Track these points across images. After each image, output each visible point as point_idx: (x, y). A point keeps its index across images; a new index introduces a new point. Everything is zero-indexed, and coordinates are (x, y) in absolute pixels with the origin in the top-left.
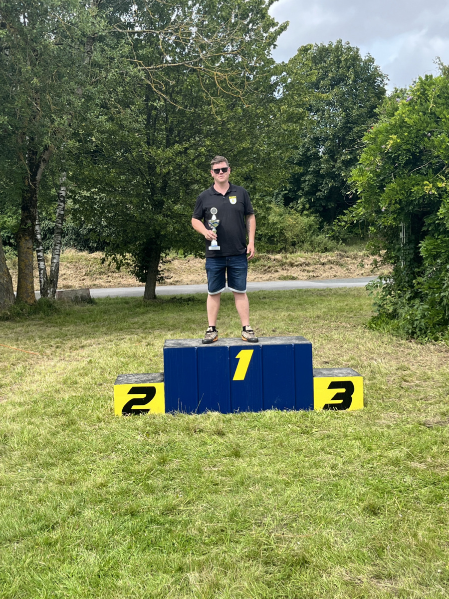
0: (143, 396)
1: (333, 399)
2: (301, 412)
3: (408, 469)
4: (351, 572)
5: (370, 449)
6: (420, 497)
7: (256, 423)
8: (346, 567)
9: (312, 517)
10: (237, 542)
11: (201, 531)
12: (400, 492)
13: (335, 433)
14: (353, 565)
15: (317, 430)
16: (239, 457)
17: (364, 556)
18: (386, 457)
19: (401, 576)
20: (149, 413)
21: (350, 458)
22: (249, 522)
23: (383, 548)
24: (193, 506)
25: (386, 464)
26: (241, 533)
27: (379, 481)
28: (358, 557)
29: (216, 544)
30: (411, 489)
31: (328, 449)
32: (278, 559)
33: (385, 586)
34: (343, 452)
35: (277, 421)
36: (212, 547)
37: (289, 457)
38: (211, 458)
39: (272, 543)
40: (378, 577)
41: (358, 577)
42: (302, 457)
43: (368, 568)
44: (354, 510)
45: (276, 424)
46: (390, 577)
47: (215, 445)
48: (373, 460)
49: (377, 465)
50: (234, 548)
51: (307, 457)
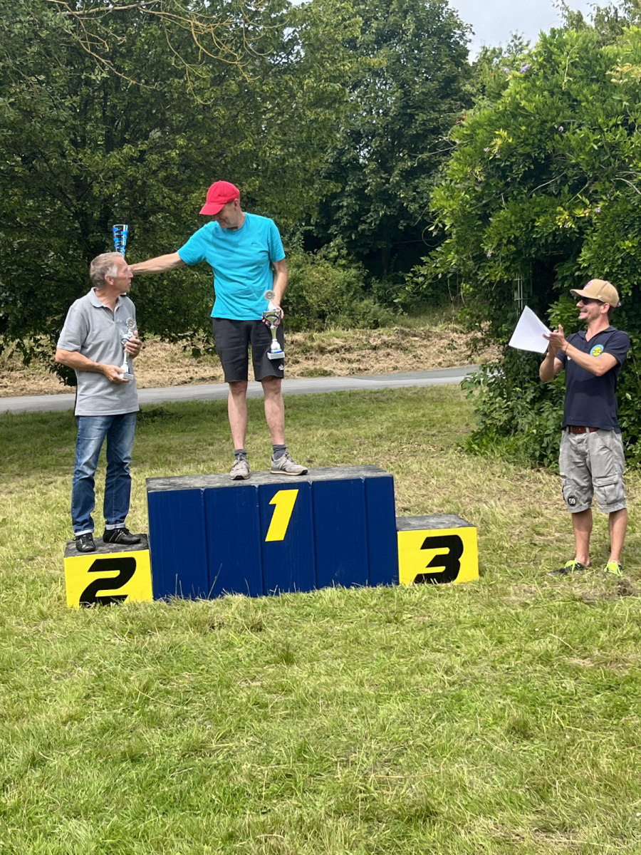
0: (115, 574)
1: (429, 566)
2: (379, 589)
3: (565, 668)
4: (503, 824)
5: (500, 641)
6: (593, 709)
7: (309, 609)
8: (493, 817)
9: (429, 747)
10: (315, 792)
11: (251, 777)
12: (560, 703)
13: (441, 618)
14: (505, 814)
15: (409, 616)
16: (292, 663)
17: (520, 799)
18: (528, 652)
19: (581, 825)
20: (127, 601)
21: (472, 655)
22: (328, 760)
23: (550, 786)
24: (232, 741)
25: (531, 663)
26: (318, 777)
27: (525, 688)
28: (511, 802)
29: (280, 797)
30: (576, 698)
31: (434, 643)
32: (385, 813)
33: (559, 841)
34: (458, 647)
35: (343, 605)
36: (275, 801)
37: (373, 658)
38: (245, 666)
39: (372, 789)
40: (546, 829)
41: (516, 831)
42: (394, 658)
43: (529, 817)
44: (493, 733)
45: (342, 609)
46: (564, 828)
47: (248, 647)
48: (509, 657)
49: (516, 665)
50: (311, 800)
51: (403, 657)
